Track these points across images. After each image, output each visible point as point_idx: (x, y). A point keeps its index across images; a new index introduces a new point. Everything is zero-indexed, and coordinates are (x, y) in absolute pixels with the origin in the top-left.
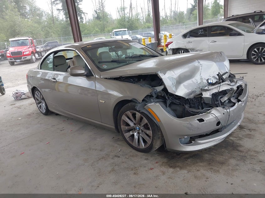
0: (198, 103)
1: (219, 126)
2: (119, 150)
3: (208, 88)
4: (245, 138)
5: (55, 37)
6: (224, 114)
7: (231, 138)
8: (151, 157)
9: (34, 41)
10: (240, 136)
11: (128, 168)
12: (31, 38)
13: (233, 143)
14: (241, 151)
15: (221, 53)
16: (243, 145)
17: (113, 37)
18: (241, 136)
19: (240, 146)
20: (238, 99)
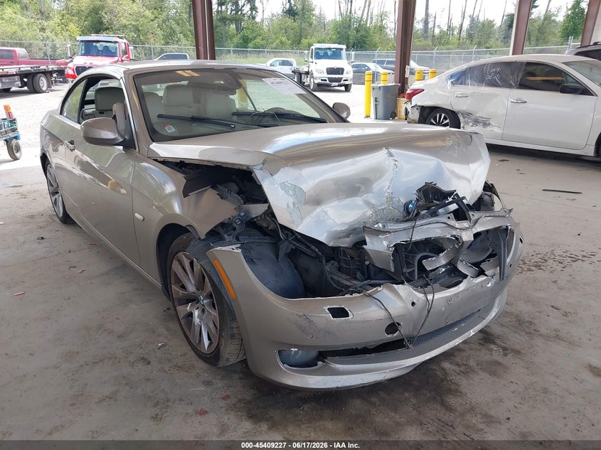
0: (357, 263)
1: (395, 335)
2: (160, 345)
3: (384, 226)
4: (480, 372)
5: (185, 45)
6: (413, 304)
7: (446, 365)
8: (223, 378)
9: (130, 47)
10: (472, 363)
11: (150, 397)
12: (125, 41)
13: (442, 380)
14: (449, 409)
15: (474, 136)
16: (464, 391)
17: (310, 60)
18: (475, 364)
19: (457, 392)
20: (481, 268)
